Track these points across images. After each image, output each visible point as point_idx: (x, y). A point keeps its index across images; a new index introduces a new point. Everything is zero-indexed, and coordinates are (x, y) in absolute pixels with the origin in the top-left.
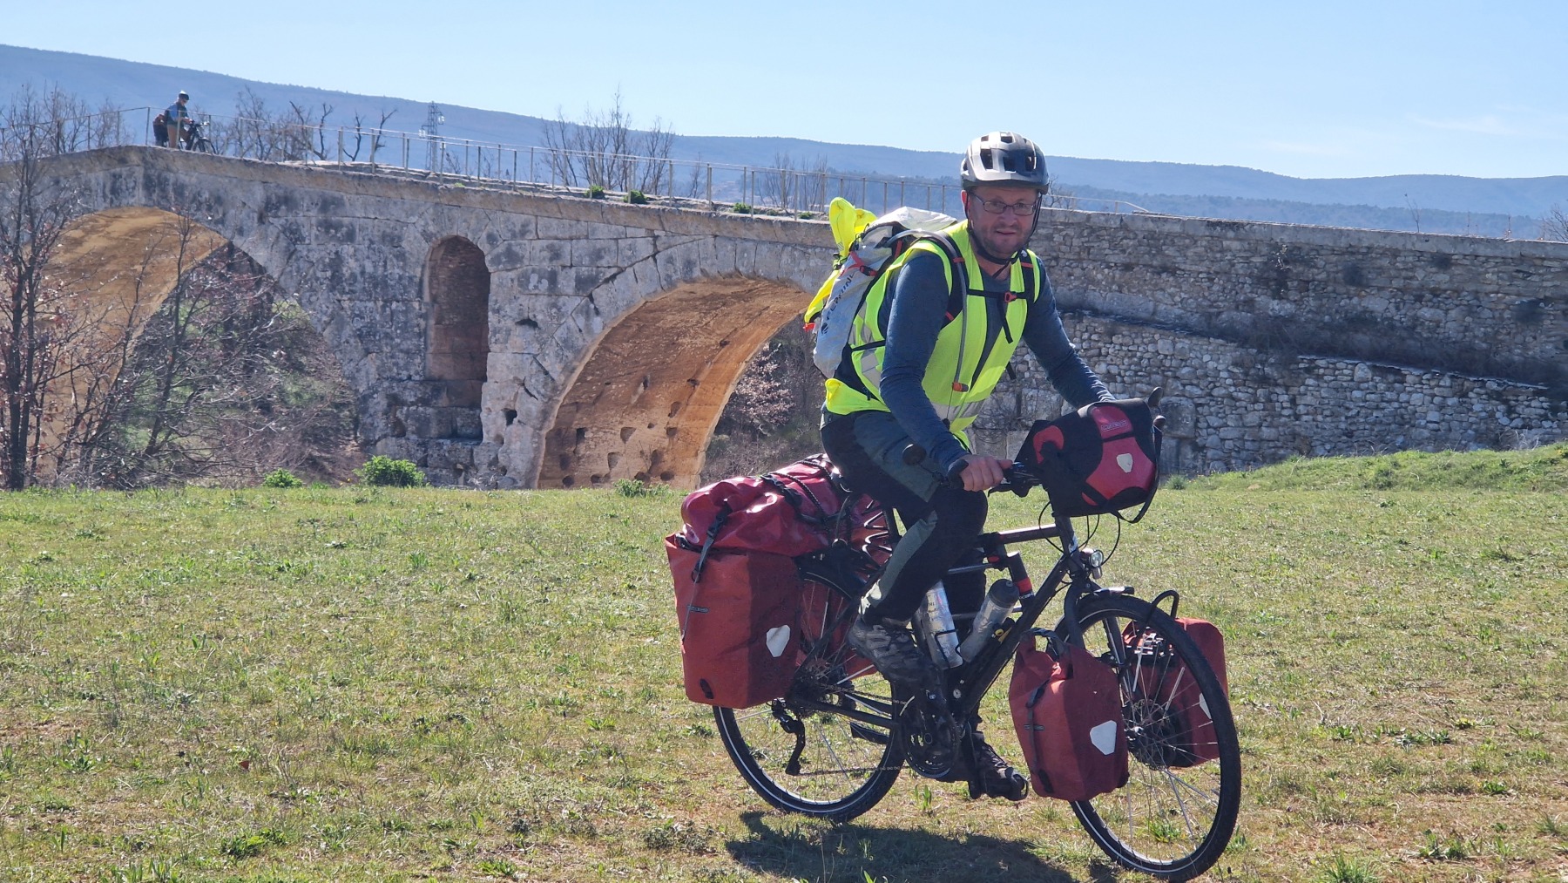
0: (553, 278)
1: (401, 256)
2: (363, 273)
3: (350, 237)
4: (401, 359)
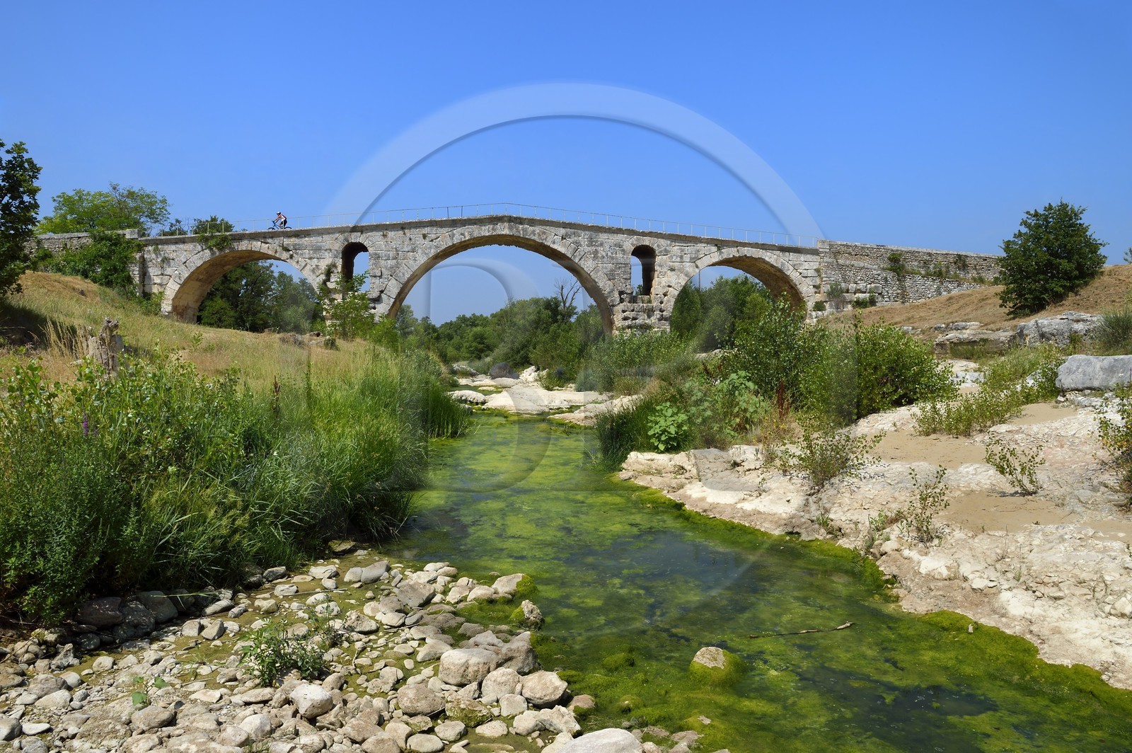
0: (681, 257)
1: (623, 250)
2: (607, 255)
3: (602, 245)
4: (623, 281)
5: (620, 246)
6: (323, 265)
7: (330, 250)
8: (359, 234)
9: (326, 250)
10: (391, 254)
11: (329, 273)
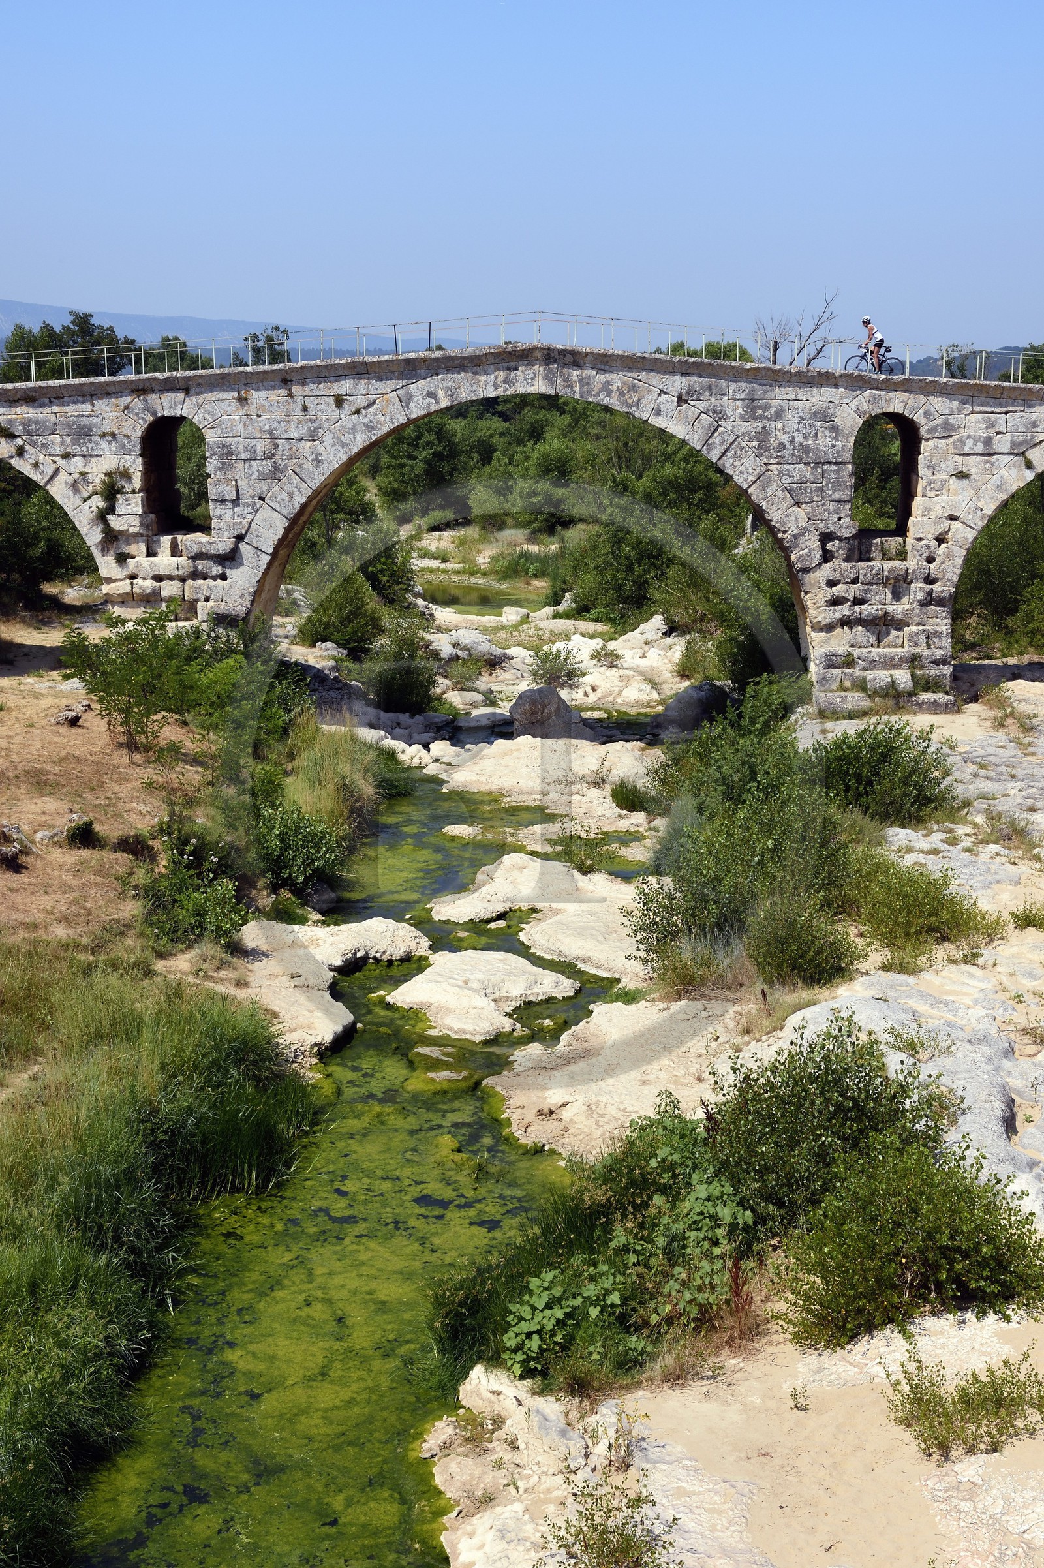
0: (988, 442)
1: (835, 429)
2: (792, 441)
3: (779, 415)
4: (832, 506)
5: (826, 417)
6: (98, 471)
7: (113, 435)
8: (180, 396)
9: (103, 435)
10: (261, 447)
11: (111, 492)
